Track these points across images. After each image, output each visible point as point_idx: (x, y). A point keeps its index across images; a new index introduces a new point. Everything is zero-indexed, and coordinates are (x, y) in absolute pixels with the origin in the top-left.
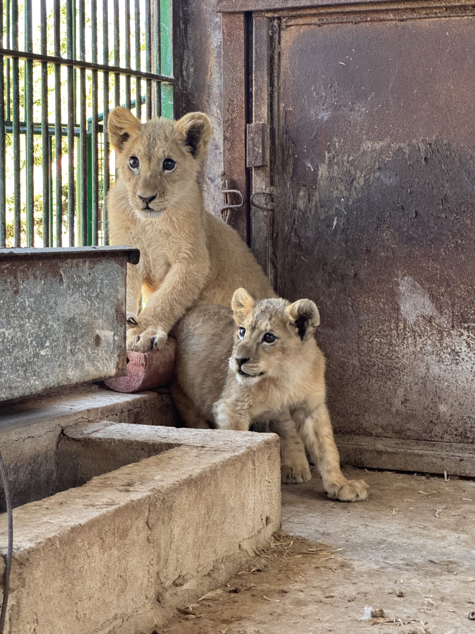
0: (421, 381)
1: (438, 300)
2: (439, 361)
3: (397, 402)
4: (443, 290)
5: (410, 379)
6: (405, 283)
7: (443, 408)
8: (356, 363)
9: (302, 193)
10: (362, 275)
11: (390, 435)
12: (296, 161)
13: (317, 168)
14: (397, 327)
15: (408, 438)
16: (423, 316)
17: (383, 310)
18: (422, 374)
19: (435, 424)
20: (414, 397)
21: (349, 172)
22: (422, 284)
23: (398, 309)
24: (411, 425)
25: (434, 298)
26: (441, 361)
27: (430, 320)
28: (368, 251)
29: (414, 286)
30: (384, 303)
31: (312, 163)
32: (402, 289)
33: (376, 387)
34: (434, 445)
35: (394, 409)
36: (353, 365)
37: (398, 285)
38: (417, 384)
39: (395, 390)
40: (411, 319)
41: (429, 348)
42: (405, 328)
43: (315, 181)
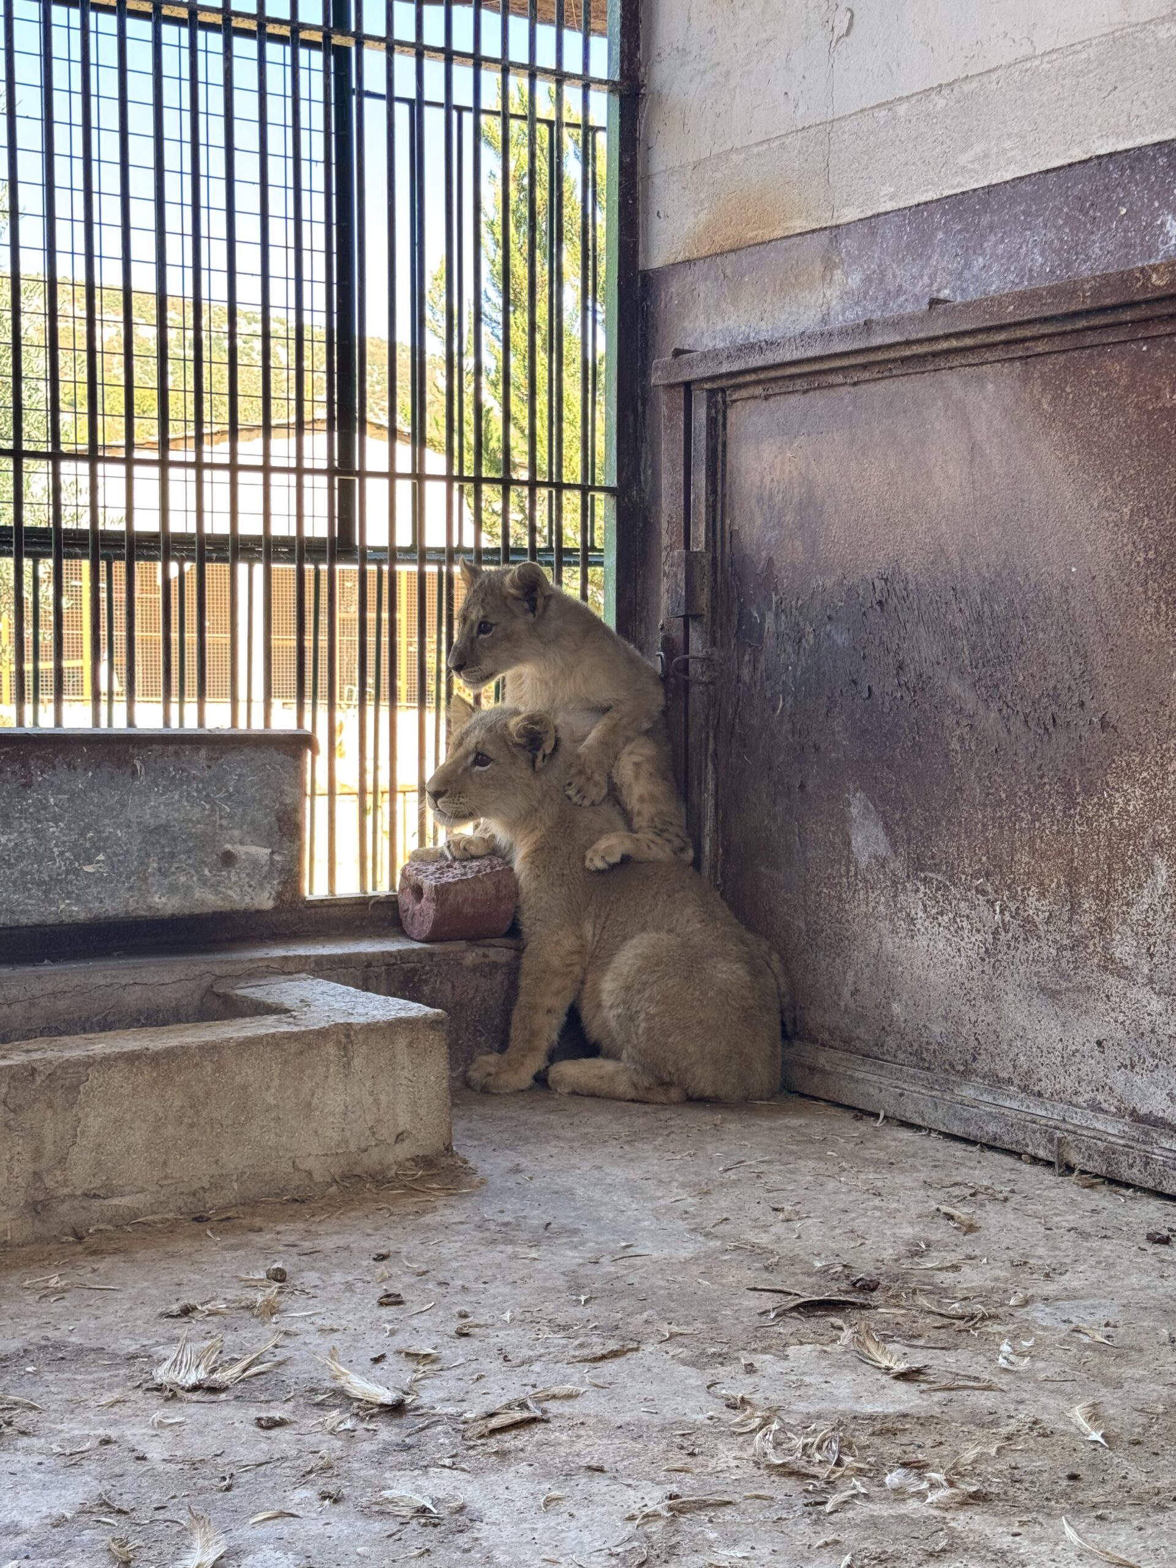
0: (873, 961)
1: (893, 831)
2: (892, 932)
3: (846, 992)
4: (897, 817)
5: (861, 959)
6: (856, 802)
7: (896, 1008)
8: (802, 925)
9: (747, 658)
10: (810, 788)
11: (836, 1044)
12: (742, 606)
13: (763, 616)
14: (848, 871)
15: (857, 1051)
16: (876, 857)
17: (832, 844)
18: (874, 951)
19: (888, 1034)
20: (865, 986)
21: (798, 624)
22: (875, 806)
23: (850, 843)
24: (861, 1032)
25: (888, 829)
26: (894, 931)
27: (883, 863)
28: (817, 749)
29: (866, 807)
30: (834, 834)
31: (758, 610)
32: (854, 811)
33: (824, 964)
34: (882, 1067)
35: (842, 1004)
36: (799, 928)
37: (849, 805)
38: (868, 965)
39: (845, 973)
40: (864, 860)
41: (881, 908)
42: (856, 874)
43: (760, 639)
